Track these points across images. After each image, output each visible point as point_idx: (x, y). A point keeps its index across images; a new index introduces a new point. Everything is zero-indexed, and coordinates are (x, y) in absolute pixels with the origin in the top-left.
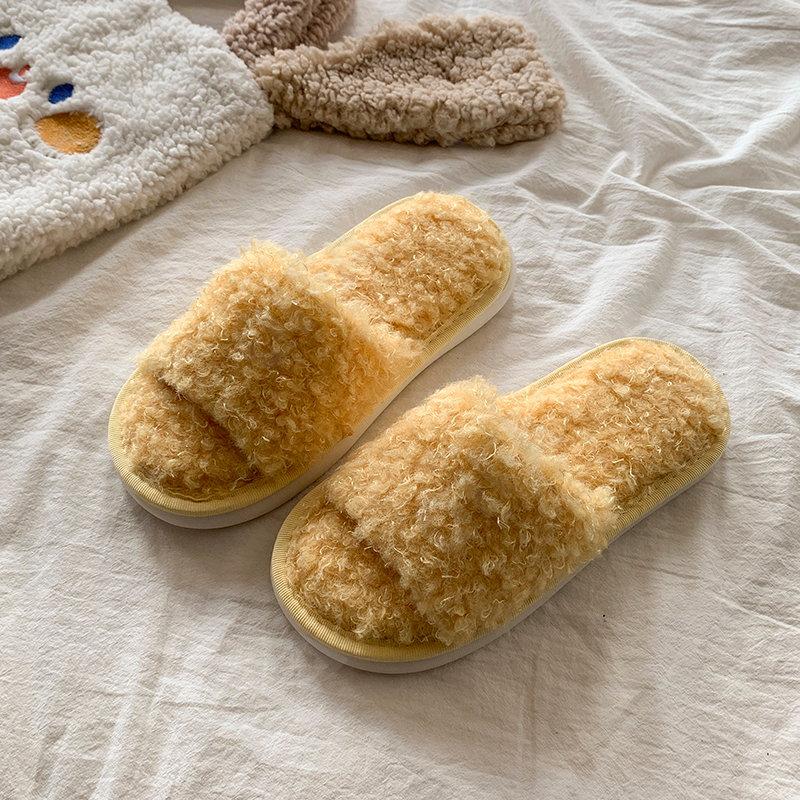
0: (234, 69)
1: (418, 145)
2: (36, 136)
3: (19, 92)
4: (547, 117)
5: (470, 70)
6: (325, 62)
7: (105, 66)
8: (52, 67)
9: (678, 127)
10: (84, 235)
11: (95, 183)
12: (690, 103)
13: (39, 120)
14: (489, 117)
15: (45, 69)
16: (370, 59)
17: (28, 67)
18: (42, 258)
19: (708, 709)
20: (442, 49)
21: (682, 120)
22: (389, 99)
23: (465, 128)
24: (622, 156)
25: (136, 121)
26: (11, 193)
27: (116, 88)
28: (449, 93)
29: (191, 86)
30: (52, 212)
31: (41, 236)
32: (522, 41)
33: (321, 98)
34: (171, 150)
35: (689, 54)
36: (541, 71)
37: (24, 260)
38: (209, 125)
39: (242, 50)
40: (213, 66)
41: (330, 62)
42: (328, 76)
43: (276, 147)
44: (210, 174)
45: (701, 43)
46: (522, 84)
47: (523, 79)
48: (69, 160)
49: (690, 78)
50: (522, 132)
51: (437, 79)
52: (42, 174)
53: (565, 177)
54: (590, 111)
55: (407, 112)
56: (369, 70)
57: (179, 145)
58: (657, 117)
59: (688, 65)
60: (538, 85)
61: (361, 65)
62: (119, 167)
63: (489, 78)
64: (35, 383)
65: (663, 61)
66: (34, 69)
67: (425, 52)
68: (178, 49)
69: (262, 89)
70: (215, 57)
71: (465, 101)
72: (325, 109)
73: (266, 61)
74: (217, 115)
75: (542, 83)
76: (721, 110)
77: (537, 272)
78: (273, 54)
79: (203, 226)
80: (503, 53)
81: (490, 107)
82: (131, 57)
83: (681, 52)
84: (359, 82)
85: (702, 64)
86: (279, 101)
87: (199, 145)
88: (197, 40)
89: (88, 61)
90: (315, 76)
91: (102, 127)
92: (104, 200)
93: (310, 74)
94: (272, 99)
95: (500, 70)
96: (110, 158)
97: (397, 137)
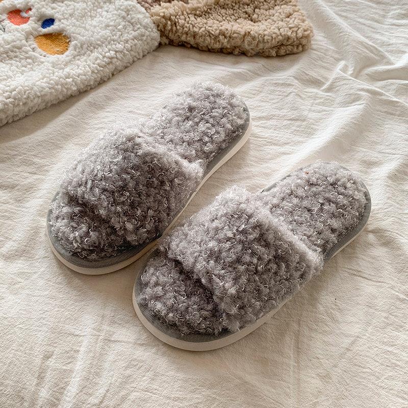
0: (140, 12)
1: (235, 55)
2: (35, 45)
3: (26, 22)
4: (304, 41)
5: (263, 16)
6: (187, 10)
7: (71, 9)
8: (43, 10)
9: (372, 48)
10: (61, 97)
11: (67, 70)
12: (377, 36)
13: (36, 37)
14: (274, 40)
15: (39, 11)
16: (211, 9)
17: (30, 9)
18: (38, 109)
19: (390, 349)
20: (248, 5)
21: (374, 45)
22: (221, 30)
23: (261, 46)
24: (342, 63)
25: (89, 39)
26: (22, 74)
27: (78, 21)
28: (252, 28)
29: (117, 21)
30: (44, 85)
31: (39, 97)
32: (290, 2)
33: (186, 29)
34: (107, 54)
35: (377, 11)
36: (301, 17)
37: (29, 110)
38: (127, 41)
39: (143, 3)
40: (128, 10)
41: (190, 10)
42: (189, 18)
43: (161, 54)
44: (126, 67)
45: (384, 6)
46: (291, 24)
47: (291, 21)
48: (54, 58)
49: (378, 24)
50: (290, 50)
51: (246, 20)
52: (38, 65)
53: (313, 74)
54: (325, 39)
55: (230, 37)
56: (210, 15)
57: (111, 52)
58: (361, 43)
59: (376, 17)
60: (299, 25)
61: (206, 12)
62: (79, 62)
63: (273, 21)
64: (35, 173)
65: (364, 14)
66: (34, 10)
67: (239, 6)
69: (154, 23)
70: (130, 6)
71: (261, 32)
72: (187, 34)
73: (156, 8)
74: (131, 36)
75: (301, 24)
76: (394, 41)
77: (298, 123)
78: (160, 5)
79: (123, 95)
80: (281, 8)
81: (274, 36)
82: (85, 5)
83: (373, 10)
84: (205, 21)
85: (384, 16)
86: (163, 30)
87: (121, 52)
89: (62, 7)
90: (182, 17)
91: (70, 41)
92: (71, 79)
93: (179, 16)
94: (159, 29)
95: (279, 16)
96: (74, 58)
97: (224, 51)
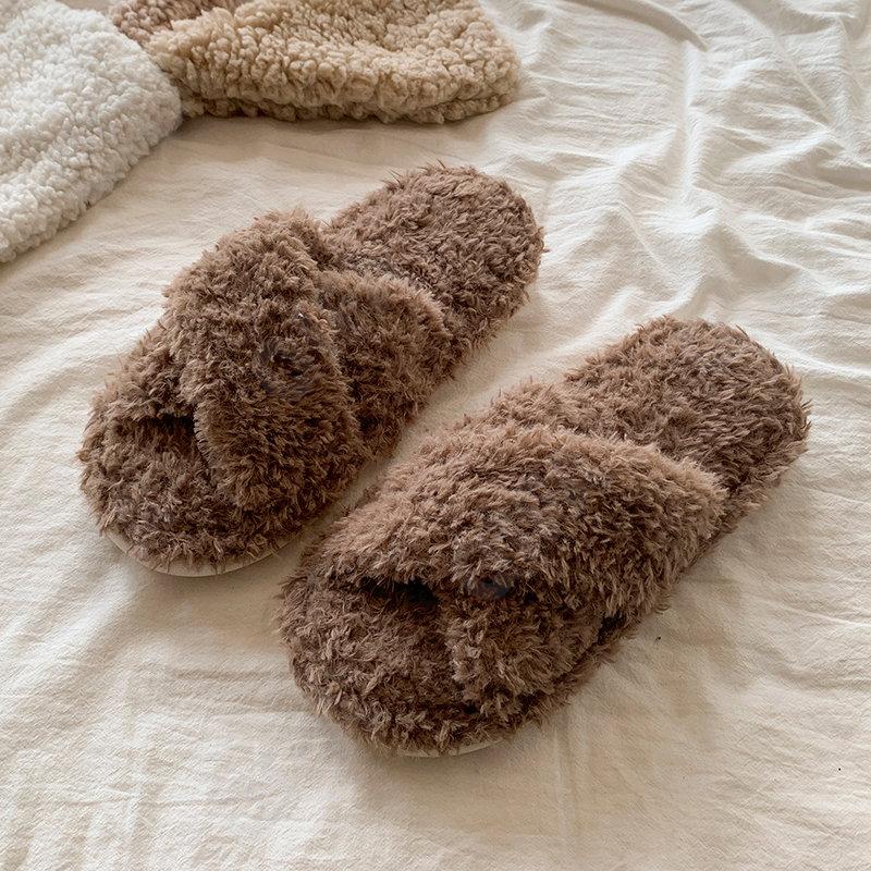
0: (127, 52)
1: (357, 121)
25: (21, 128)
29: (78, 78)
36: (485, 33)
39: (133, 30)
40: (101, 51)
51: (372, 45)
62: (9, 187)
68: (58, 40)
70: (103, 42)
72: (238, 85)
73: (161, 37)
78: (170, 27)
80: (439, 17)
88: (79, 25)
95: (439, 37)
